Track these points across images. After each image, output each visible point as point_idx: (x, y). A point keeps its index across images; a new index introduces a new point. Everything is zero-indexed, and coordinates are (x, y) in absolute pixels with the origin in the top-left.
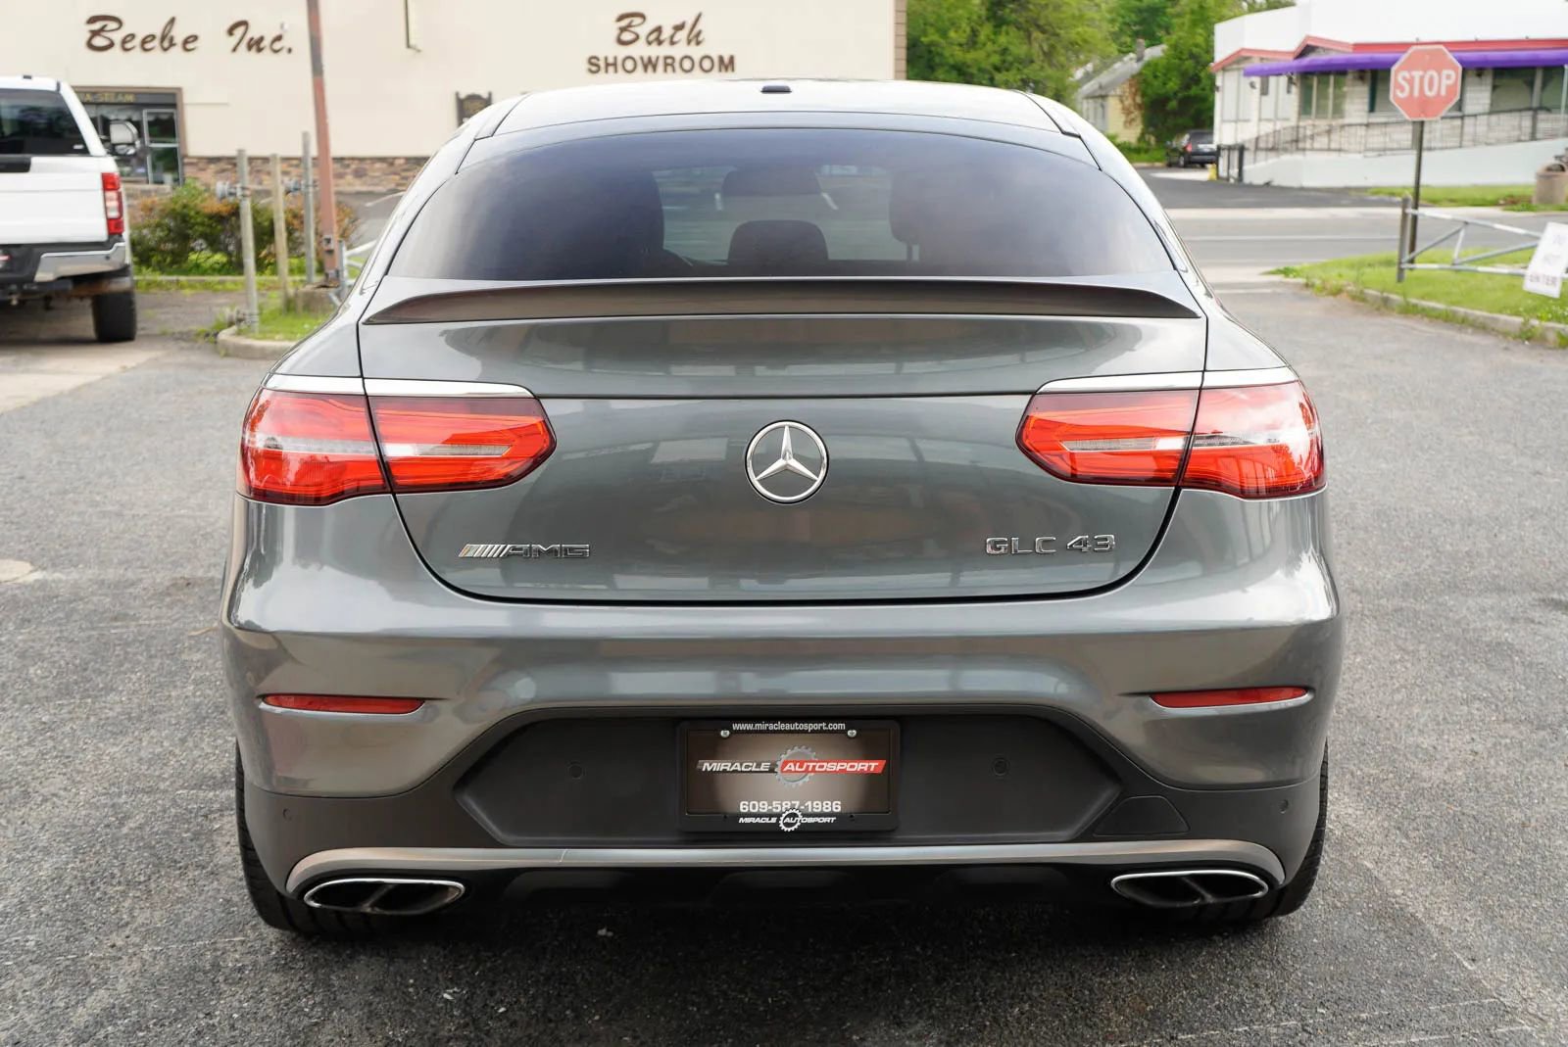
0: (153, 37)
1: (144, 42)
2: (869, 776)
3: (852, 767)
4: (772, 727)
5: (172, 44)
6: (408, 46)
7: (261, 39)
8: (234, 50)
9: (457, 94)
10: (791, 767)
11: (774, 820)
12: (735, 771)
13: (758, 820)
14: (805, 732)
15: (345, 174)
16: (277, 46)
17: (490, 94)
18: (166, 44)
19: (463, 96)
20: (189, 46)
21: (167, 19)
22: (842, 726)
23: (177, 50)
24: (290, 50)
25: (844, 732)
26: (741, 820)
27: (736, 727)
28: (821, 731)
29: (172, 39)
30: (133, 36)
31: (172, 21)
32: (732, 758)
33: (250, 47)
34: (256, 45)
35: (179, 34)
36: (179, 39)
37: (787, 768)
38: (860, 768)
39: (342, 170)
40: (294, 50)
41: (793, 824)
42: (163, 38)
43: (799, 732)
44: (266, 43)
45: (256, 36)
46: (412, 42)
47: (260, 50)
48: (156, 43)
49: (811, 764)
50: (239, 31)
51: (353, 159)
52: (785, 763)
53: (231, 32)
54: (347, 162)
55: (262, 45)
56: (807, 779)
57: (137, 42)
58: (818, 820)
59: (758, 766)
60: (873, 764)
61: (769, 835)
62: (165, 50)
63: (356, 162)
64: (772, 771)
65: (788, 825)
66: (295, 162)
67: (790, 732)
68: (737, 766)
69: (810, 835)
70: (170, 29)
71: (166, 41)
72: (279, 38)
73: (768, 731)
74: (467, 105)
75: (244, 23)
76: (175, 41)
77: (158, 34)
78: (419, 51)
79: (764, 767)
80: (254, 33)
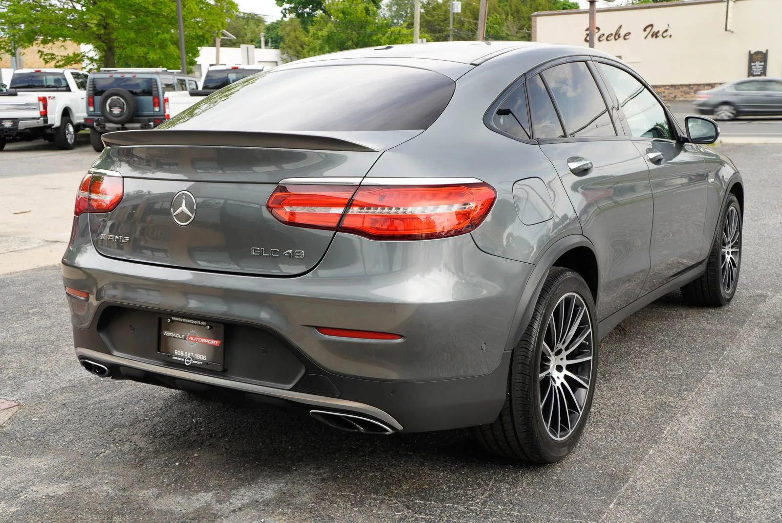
0: (612, 34)
1: (608, 37)
2: (215, 346)
3: (210, 342)
4: (184, 320)
5: (619, 37)
6: (726, 30)
7: (658, 32)
8: (646, 38)
9: (750, 52)
10: (191, 338)
11: (183, 360)
12: (174, 337)
13: (178, 359)
14: (193, 324)
15: (691, 92)
16: (665, 34)
17: (767, 50)
18: (617, 37)
19: (752, 52)
20: (626, 37)
21: (619, 26)
22: (205, 323)
23: (621, 39)
24: (670, 36)
25: (206, 326)
26: (173, 358)
27: (173, 318)
28: (199, 325)
29: (620, 34)
30: (603, 35)
31: (620, 27)
32: (173, 331)
33: (652, 36)
34: (655, 35)
35: (622, 33)
36: (622, 35)
37: (189, 339)
38: (212, 343)
39: (689, 90)
40: (672, 37)
41: (189, 363)
42: (616, 34)
43: (191, 324)
44: (660, 34)
45: (656, 31)
46: (728, 28)
47: (657, 37)
48: (613, 37)
49: (197, 338)
50: (648, 30)
51: (694, 85)
52: (189, 337)
53: (645, 30)
54: (691, 86)
55: (658, 35)
56: (195, 344)
57: (605, 37)
58: (197, 362)
59: (181, 336)
60: (217, 342)
61: (180, 365)
62: (616, 39)
63: (696, 86)
64: (185, 339)
65: (188, 363)
66: (668, 87)
67: (189, 323)
68: (174, 335)
69: (193, 368)
70: (619, 31)
71: (617, 36)
72: (666, 31)
73: (182, 322)
74: (754, 57)
75: (652, 25)
76: (621, 36)
77: (614, 33)
78: (733, 32)
79: (183, 337)
80: (655, 29)
